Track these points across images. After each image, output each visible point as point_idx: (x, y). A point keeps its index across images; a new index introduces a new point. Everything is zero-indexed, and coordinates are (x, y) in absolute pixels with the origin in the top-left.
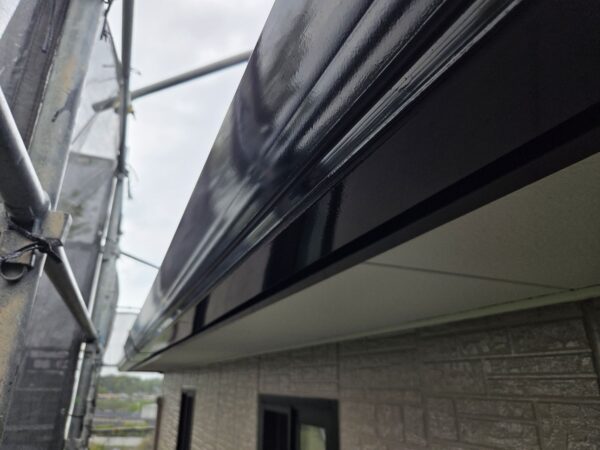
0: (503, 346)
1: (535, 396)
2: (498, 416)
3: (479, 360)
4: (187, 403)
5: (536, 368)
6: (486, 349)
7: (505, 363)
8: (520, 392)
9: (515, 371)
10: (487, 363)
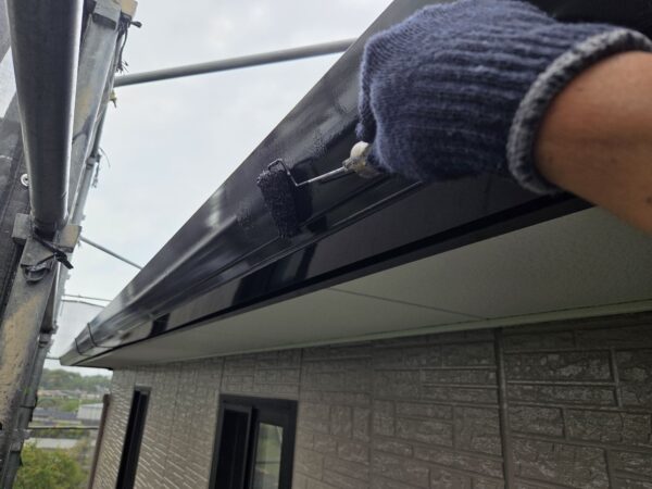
0: (436, 360)
1: (455, 401)
2: (426, 416)
3: (418, 370)
4: (140, 402)
5: (458, 379)
6: (424, 362)
7: (436, 374)
8: (444, 397)
9: (443, 380)
10: (424, 373)
